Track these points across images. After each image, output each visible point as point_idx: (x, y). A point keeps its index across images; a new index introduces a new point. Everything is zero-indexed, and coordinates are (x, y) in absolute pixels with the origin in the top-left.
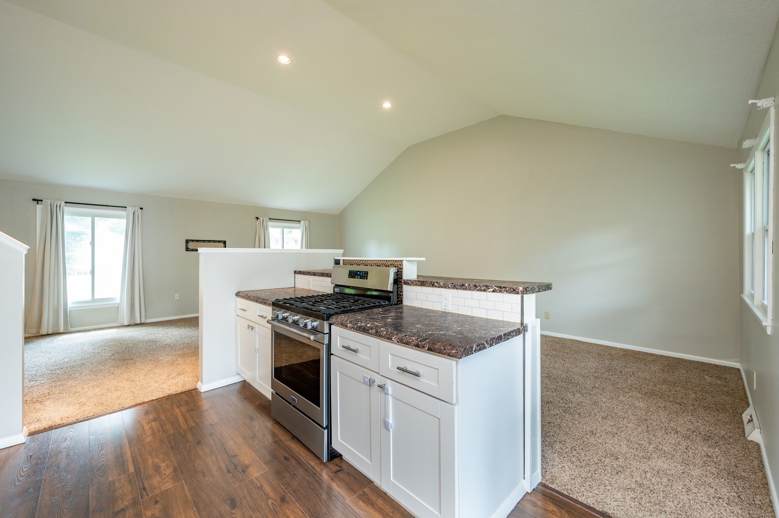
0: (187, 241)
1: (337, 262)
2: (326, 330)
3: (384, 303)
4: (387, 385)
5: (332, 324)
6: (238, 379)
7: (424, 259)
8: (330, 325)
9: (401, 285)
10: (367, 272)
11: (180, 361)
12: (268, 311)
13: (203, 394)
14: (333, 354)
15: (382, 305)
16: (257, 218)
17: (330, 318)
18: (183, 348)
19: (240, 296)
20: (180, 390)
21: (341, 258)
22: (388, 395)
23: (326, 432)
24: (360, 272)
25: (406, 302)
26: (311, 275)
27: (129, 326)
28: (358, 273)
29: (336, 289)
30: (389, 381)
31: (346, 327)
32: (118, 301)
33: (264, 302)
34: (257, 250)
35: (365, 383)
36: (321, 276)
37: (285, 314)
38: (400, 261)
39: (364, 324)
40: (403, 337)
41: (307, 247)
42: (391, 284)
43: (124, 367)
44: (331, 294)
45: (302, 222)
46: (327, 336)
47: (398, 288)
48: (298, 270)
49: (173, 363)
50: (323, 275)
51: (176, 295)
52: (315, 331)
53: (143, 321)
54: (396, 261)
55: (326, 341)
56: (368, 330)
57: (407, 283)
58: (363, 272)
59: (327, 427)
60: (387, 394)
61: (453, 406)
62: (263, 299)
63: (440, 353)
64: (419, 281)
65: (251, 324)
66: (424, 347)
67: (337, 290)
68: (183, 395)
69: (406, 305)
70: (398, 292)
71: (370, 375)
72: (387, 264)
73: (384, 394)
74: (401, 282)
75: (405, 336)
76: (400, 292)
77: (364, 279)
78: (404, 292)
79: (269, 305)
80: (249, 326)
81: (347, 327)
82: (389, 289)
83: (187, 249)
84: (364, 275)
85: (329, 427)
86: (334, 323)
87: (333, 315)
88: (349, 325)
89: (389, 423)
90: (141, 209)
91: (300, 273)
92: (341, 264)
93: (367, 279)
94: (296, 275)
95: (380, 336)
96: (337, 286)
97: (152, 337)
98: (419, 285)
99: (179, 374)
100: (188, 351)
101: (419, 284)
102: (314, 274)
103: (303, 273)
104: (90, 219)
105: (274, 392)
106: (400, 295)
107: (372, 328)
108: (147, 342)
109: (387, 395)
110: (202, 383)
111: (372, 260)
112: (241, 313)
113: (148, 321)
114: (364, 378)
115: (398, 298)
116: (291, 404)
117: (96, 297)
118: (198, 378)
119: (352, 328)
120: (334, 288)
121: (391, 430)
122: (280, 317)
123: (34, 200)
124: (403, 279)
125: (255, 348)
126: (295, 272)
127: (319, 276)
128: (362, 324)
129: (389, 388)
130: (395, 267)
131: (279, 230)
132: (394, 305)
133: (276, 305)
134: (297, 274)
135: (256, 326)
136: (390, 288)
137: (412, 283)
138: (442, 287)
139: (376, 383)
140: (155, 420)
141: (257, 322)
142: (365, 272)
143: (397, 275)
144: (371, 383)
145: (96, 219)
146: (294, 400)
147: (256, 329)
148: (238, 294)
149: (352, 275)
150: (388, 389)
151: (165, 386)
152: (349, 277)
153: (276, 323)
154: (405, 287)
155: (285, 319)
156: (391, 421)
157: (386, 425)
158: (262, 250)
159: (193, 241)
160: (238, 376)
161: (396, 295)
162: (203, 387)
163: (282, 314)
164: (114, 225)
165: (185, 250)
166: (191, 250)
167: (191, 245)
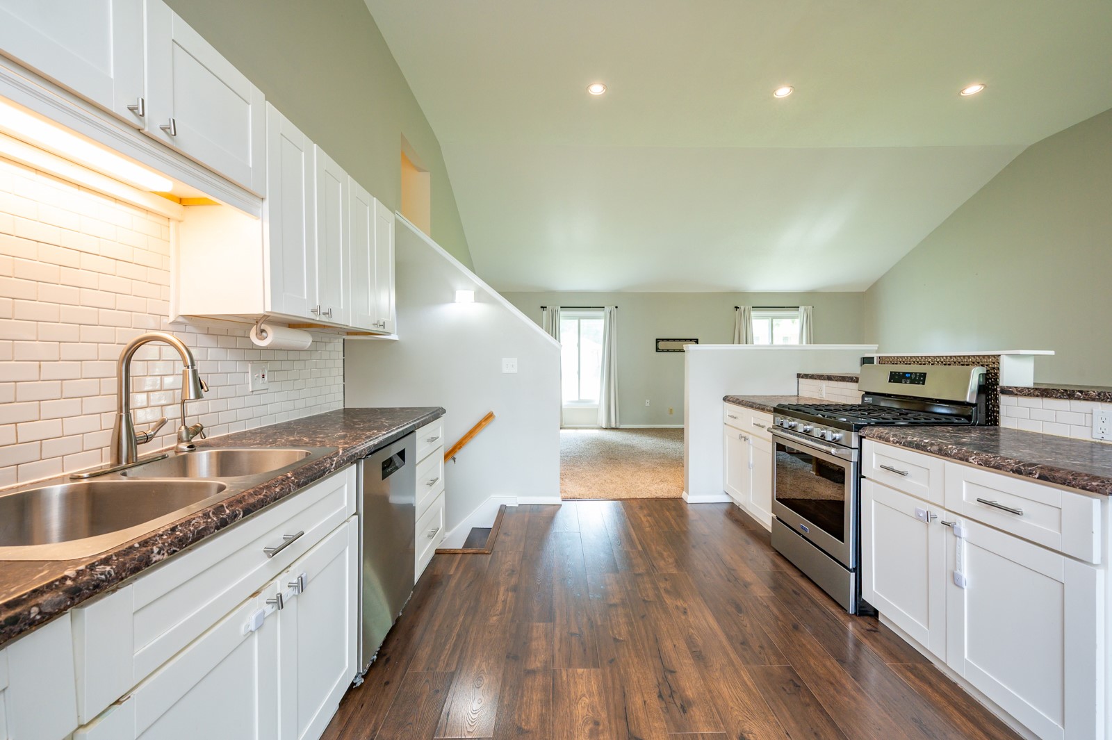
0: (657, 341)
1: (867, 361)
2: (855, 444)
3: (956, 421)
4: (958, 523)
5: (864, 437)
6: (726, 499)
7: (1052, 353)
8: (861, 438)
9: (997, 394)
10: (925, 374)
11: (660, 469)
12: (768, 419)
13: (689, 505)
14: (864, 477)
15: (953, 423)
16: (737, 308)
17: (860, 429)
18: (660, 458)
19: (729, 400)
20: (666, 495)
21: (875, 355)
22: (960, 537)
23: (852, 575)
24: (911, 373)
25: (1005, 422)
26: (824, 379)
27: (606, 428)
28: (908, 375)
29: (866, 399)
30: (963, 520)
31: (887, 440)
32: (597, 403)
33: (762, 408)
34: (736, 346)
35: (918, 518)
36: (841, 381)
37: (793, 423)
38: (994, 356)
39: (919, 439)
40: (991, 458)
41: (810, 341)
42: (972, 393)
43: (612, 465)
44: (859, 406)
45: (802, 309)
46: (855, 454)
47: (987, 400)
48: (803, 372)
49: (654, 470)
50: (843, 379)
51: (648, 405)
52: (836, 443)
53: (618, 426)
54: (984, 356)
55: (855, 458)
56: (925, 446)
57: (1007, 391)
58: (916, 373)
59: (855, 570)
60: (957, 536)
61: (1095, 568)
62: (760, 405)
63: (1064, 484)
64: (1036, 389)
65: (744, 434)
66: (1031, 474)
67: (868, 400)
68: (670, 502)
69: (1005, 429)
70: (987, 406)
71: (925, 507)
72: (965, 362)
73: (953, 538)
74: (996, 390)
75: (994, 457)
76: (994, 407)
77: (918, 384)
78: (1001, 407)
79: (769, 411)
80: (741, 437)
81: (889, 441)
82: (968, 400)
83: (658, 350)
84: (920, 379)
85: (858, 570)
86: (867, 436)
87: (865, 426)
88: (891, 439)
89: (961, 577)
90: (616, 307)
91: (806, 376)
92: (875, 363)
93: (923, 384)
94: (800, 379)
95: (946, 455)
96: (868, 394)
97: (629, 442)
98: (1037, 396)
99: (662, 481)
100: (666, 462)
101: (1037, 393)
102: (829, 378)
103: (812, 377)
104: (577, 321)
105: (775, 518)
106: (994, 411)
107: (932, 445)
108: (625, 446)
109: (958, 538)
110: (688, 493)
111: (934, 357)
112: (730, 421)
113: (622, 426)
114: (917, 512)
115: (987, 416)
116: (800, 534)
117: (581, 398)
118: (684, 488)
119: (897, 442)
120: (863, 397)
121: (965, 588)
122: (786, 426)
123: (542, 307)
124: (1001, 384)
125: (749, 463)
126: (799, 376)
127: (837, 381)
128: (915, 439)
129: (962, 529)
130: (982, 365)
131: (766, 322)
132: (978, 425)
133: (779, 410)
134: (802, 377)
135: (750, 437)
136: (970, 397)
137: (1019, 391)
138: (1094, 400)
139: (939, 520)
140: (649, 515)
141: (751, 432)
142: (920, 373)
143: (987, 379)
144: (928, 518)
145: (581, 320)
146: (805, 529)
147: (751, 440)
148: (726, 399)
149: (895, 377)
150: (959, 530)
151: (651, 489)
152: (890, 381)
153: (779, 432)
154: (1003, 399)
155: (792, 428)
156: (965, 574)
157: (956, 580)
158: (743, 346)
159: (663, 340)
160: (725, 496)
161: (983, 410)
162: (690, 498)
163: (788, 422)
164: (595, 326)
165: (657, 351)
166: (668, 351)
167: (662, 345)
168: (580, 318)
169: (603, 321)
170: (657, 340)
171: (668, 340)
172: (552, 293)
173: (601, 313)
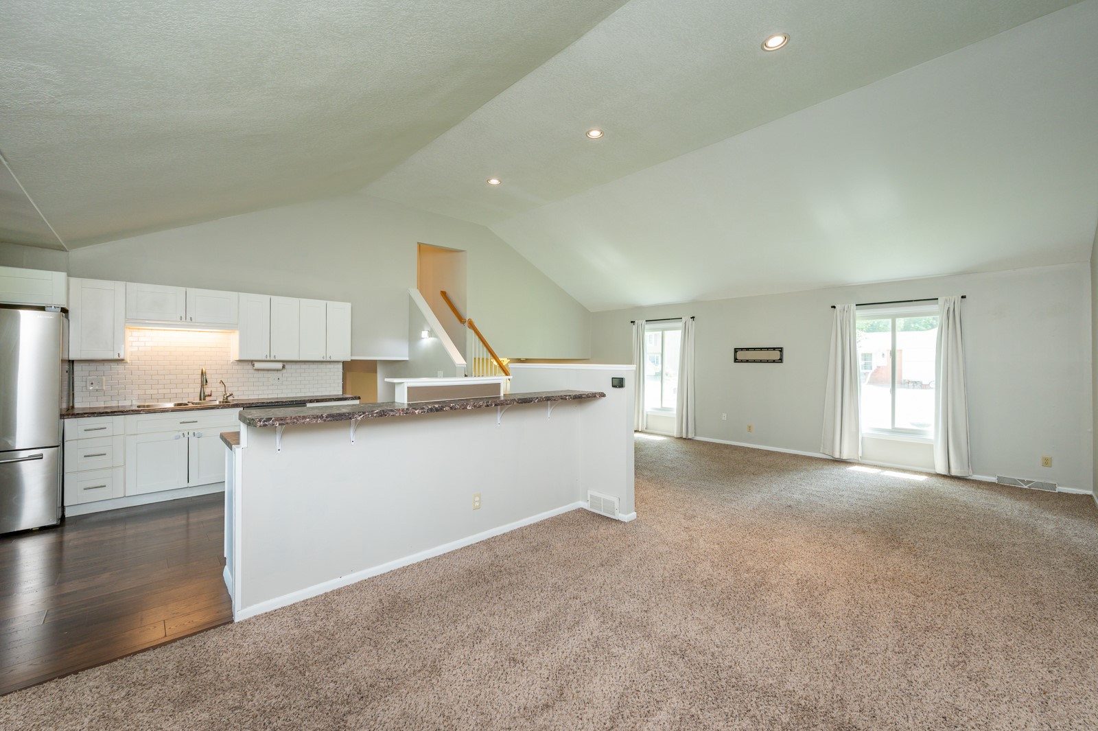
16: (834, 307)
51: (725, 419)
83: (736, 360)
104: (659, 333)
123: (632, 322)
145: (665, 333)
159: (742, 349)
164: (674, 337)
165: (735, 362)
166: (747, 361)
167: (740, 355)
168: (663, 330)
169: (680, 331)
170: (735, 349)
171: (747, 349)
172: (639, 309)
173: (680, 324)
